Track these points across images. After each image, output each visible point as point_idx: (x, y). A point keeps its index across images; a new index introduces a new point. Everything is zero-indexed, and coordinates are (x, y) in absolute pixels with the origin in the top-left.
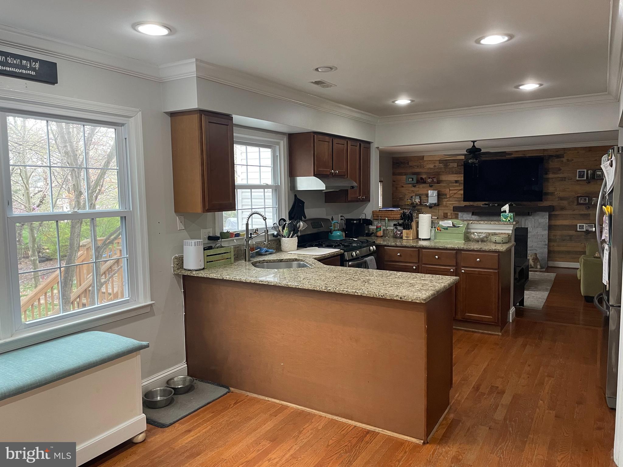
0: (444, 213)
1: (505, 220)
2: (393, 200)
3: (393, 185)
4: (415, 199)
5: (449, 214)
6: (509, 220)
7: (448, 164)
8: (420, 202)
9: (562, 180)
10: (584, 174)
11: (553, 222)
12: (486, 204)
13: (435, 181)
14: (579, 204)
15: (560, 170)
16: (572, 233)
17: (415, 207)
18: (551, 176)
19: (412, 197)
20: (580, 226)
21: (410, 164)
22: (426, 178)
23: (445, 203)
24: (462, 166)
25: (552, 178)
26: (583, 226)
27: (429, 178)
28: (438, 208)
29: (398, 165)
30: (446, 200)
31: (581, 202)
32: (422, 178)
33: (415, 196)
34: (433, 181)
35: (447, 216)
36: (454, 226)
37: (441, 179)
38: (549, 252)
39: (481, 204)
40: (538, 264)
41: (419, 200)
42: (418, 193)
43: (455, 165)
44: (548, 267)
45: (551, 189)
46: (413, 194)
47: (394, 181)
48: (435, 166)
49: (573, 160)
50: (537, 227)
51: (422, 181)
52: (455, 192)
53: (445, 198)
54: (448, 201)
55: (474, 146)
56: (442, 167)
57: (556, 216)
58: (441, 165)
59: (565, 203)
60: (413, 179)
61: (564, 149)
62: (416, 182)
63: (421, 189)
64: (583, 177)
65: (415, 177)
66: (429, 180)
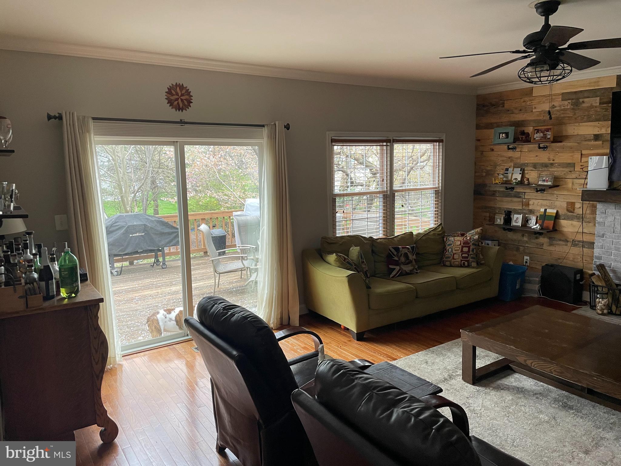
0: (567, 203)
2: (477, 174)
3: (477, 148)
4: (513, 174)
5: (578, 205)
7: (581, 100)
13: (549, 137)
17: (513, 188)
19: (507, 170)
21: (507, 105)
22: (531, 132)
29: (485, 109)
32: (523, 133)
33: (514, 167)
34: (545, 136)
35: (574, 210)
37: (564, 134)
41: (520, 176)
42: (518, 161)
43: (595, 101)
46: (509, 164)
47: (479, 140)
48: (553, 107)
51: (523, 138)
54: (576, 178)
56: (569, 107)
58: (566, 103)
60: (507, 134)
62: (512, 140)
63: (524, 154)
65: (512, 131)
66: (536, 136)
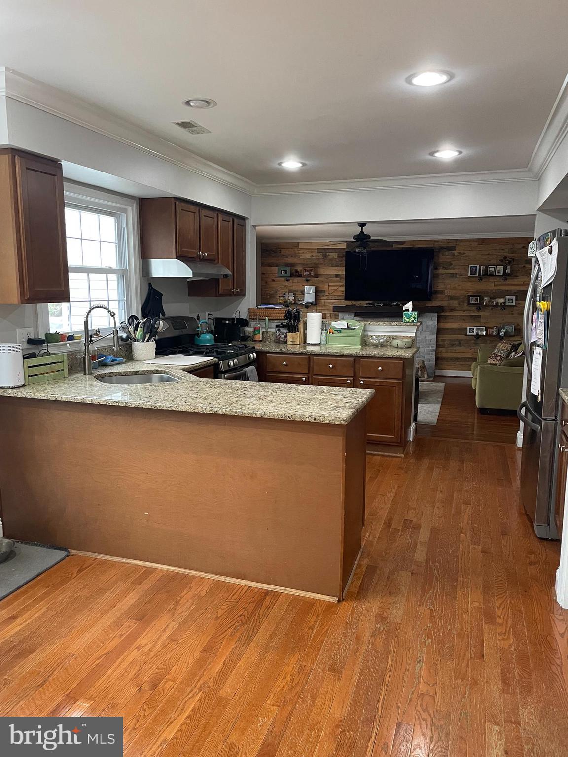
0: (322, 314)
1: (408, 320)
2: (263, 296)
3: (262, 279)
4: (289, 296)
5: (328, 315)
6: (413, 321)
7: (328, 254)
8: (295, 300)
9: (452, 277)
10: (476, 270)
11: (442, 325)
12: (370, 304)
13: (312, 274)
14: (469, 304)
15: (451, 264)
16: (462, 337)
18: (441, 271)
19: (285, 294)
20: (470, 329)
21: (283, 252)
22: (301, 270)
23: (323, 301)
24: (343, 257)
25: (443, 274)
26: (473, 329)
27: (305, 271)
28: (315, 308)
29: (268, 252)
30: (325, 298)
31: (473, 302)
32: (297, 271)
33: (289, 292)
34: (310, 274)
35: (326, 318)
36: (349, 328)
37: (319, 273)
38: (437, 359)
39: (364, 303)
40: (426, 372)
41: (294, 298)
42: (292, 288)
43: (335, 255)
44: (435, 376)
45: (441, 287)
46: (286, 290)
47: (264, 274)
48: (312, 256)
49: (464, 254)
50: (425, 331)
51: (296, 274)
52: (335, 288)
53: (323, 296)
55: (362, 231)
56: (321, 257)
57: (445, 317)
58: (319, 254)
59: (455, 303)
60: (286, 271)
61: (456, 240)
62: (289, 275)
63: (295, 284)
64: (475, 273)
65: (288, 269)
66: (305, 273)
